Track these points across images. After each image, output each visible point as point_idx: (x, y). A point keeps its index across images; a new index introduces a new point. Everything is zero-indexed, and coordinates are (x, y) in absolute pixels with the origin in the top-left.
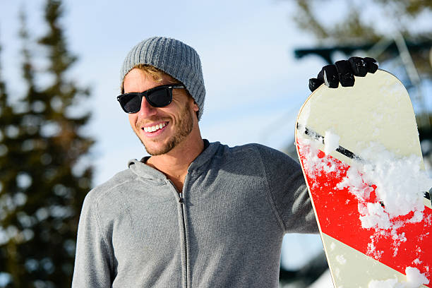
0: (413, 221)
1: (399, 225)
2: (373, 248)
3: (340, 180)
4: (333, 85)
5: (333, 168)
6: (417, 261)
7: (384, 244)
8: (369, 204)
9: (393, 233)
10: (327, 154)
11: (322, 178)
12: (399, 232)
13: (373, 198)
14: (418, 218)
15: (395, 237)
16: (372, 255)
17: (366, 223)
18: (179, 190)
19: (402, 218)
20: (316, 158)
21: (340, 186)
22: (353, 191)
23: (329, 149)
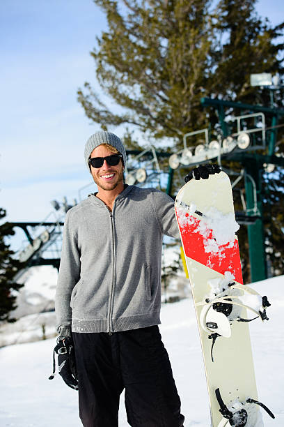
0: (229, 247)
1: (223, 249)
2: (210, 262)
3: (196, 228)
4: (198, 178)
5: (192, 223)
6: (230, 267)
7: (215, 260)
8: (209, 240)
9: (220, 254)
10: (190, 215)
11: (187, 228)
12: (222, 253)
13: (210, 237)
14: (231, 245)
15: (220, 256)
16: (209, 266)
17: (207, 250)
18: (110, 211)
19: (224, 246)
20: (185, 218)
21: (196, 231)
22: (201, 233)
23: (192, 212)
